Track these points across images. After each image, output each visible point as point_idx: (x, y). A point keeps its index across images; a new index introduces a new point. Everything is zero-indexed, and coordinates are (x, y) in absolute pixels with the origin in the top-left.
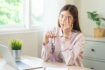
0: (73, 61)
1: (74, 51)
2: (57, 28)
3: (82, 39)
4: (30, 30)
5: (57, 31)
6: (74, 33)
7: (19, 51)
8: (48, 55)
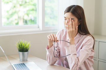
0: (77, 68)
1: (79, 56)
2: (65, 31)
3: (90, 43)
4: (43, 31)
5: (64, 34)
6: (82, 35)
7: (26, 53)
8: (52, 59)
